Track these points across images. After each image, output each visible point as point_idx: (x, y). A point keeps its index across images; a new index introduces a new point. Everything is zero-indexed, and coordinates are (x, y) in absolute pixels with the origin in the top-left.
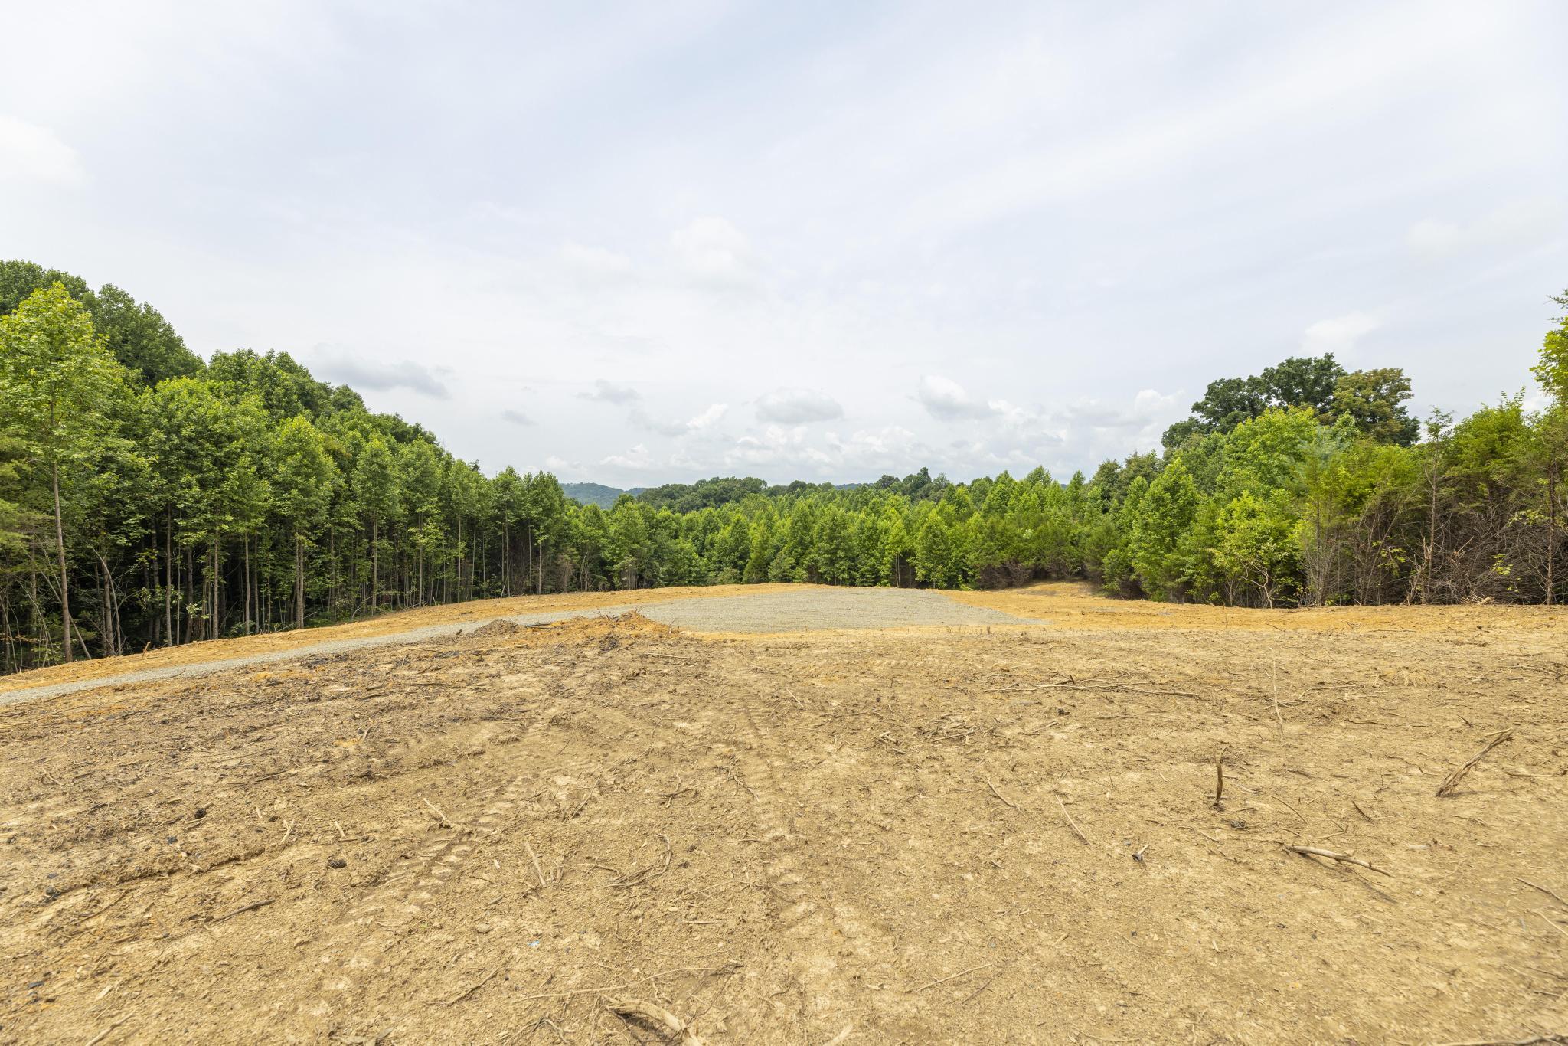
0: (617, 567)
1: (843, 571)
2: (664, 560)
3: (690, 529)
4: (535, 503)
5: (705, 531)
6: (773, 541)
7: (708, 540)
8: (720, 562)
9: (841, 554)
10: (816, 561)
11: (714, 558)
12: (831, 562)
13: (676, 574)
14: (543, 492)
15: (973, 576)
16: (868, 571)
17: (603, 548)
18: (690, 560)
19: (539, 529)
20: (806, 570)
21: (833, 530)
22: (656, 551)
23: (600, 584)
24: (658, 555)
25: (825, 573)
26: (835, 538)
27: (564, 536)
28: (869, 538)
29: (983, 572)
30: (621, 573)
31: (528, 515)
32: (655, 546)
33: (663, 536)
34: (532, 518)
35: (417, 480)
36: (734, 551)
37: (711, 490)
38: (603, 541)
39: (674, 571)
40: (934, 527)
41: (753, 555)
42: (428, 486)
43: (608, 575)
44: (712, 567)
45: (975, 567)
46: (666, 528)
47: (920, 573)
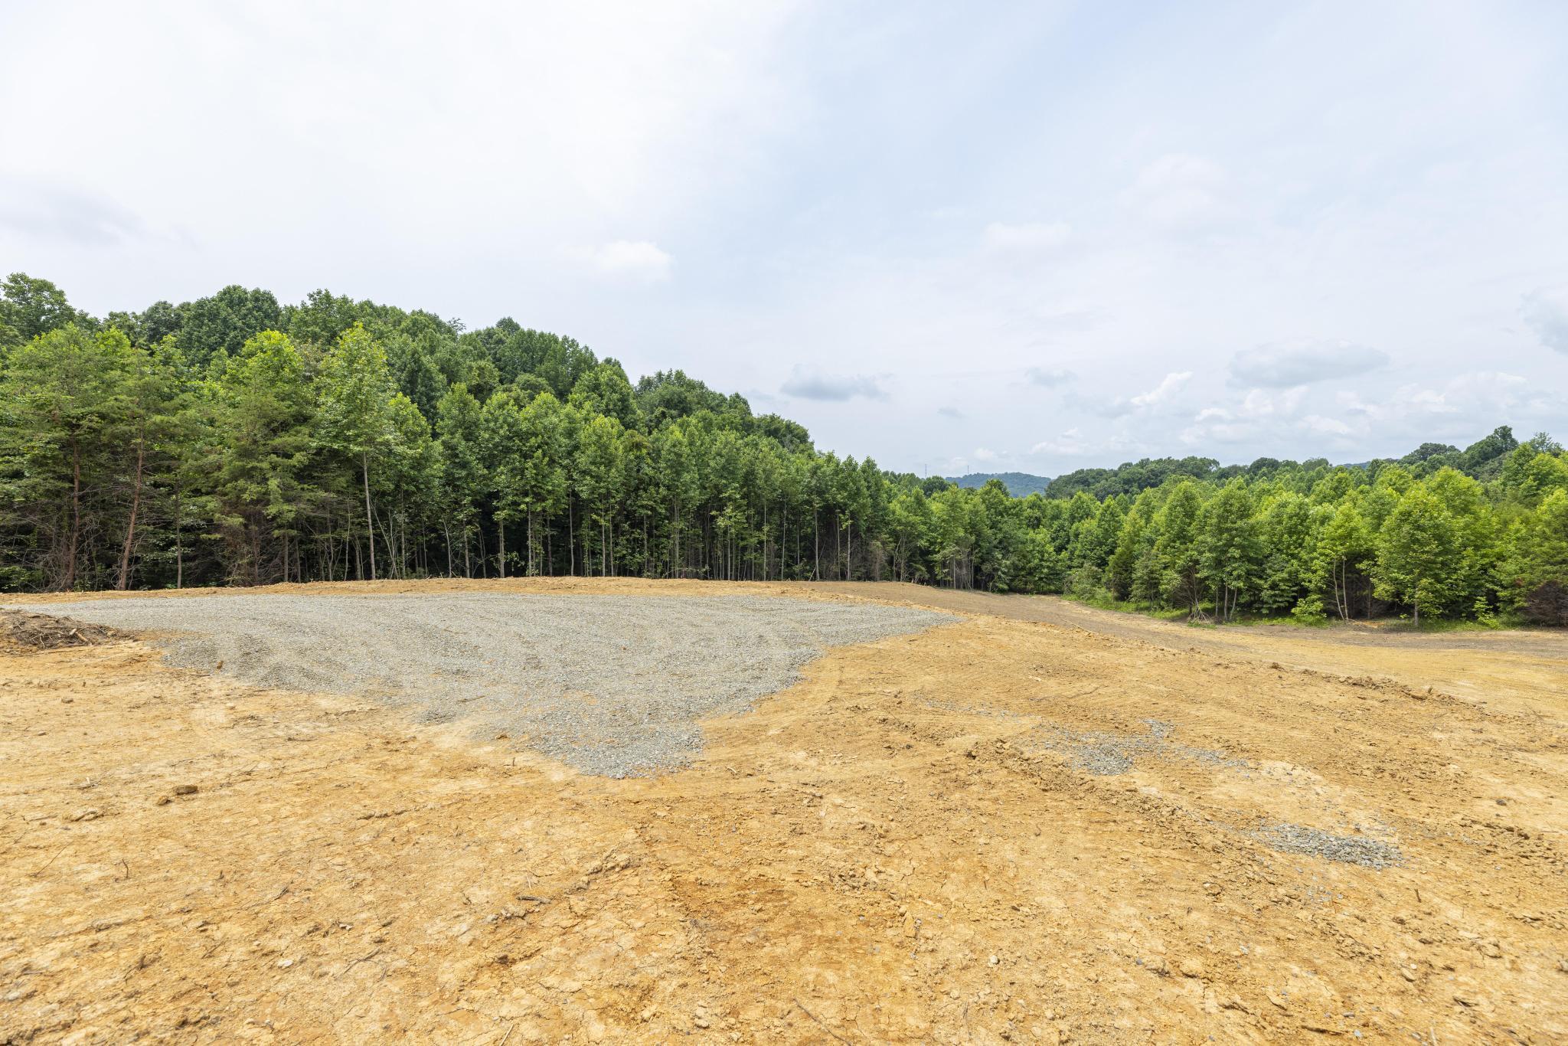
0: (938, 557)
1: (1239, 577)
2: (1009, 552)
3: (1056, 517)
4: (843, 487)
5: (1073, 519)
6: (1147, 533)
7: (1072, 532)
8: (1084, 557)
9: (1237, 553)
10: (1197, 562)
11: (1077, 553)
12: (1219, 564)
13: (1023, 568)
14: (850, 475)
15: (1511, 601)
16: (1283, 580)
17: (920, 536)
18: (1042, 553)
19: (844, 514)
20: (1180, 572)
21: (1222, 518)
22: (1000, 542)
23: (917, 576)
24: (1004, 545)
25: (1207, 578)
26: (1228, 530)
27: (880, 521)
28: (1291, 532)
29: (1531, 596)
30: (944, 565)
31: (834, 499)
32: (1000, 536)
33: (1008, 525)
34: (838, 503)
35: (724, 468)
36: (1100, 544)
37: (1134, 473)
38: (923, 528)
39: (1021, 564)
40: (1416, 513)
41: (1119, 550)
42: (732, 473)
43: (930, 566)
44: (1076, 562)
45: (1514, 585)
46: (1017, 515)
47: (1382, 590)
